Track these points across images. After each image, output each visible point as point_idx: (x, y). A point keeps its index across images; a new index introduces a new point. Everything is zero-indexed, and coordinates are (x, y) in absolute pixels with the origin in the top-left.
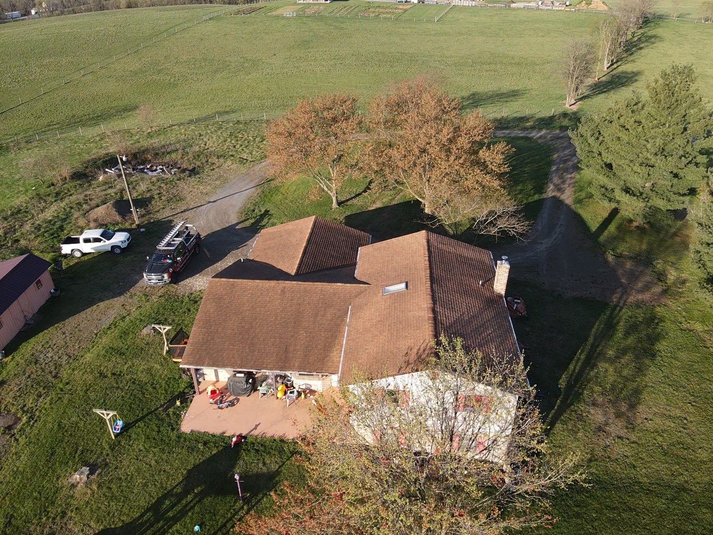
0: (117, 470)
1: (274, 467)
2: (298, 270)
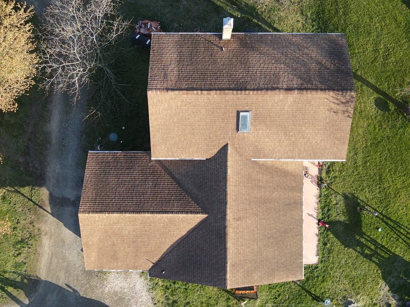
0: (347, 289)
1: (339, 197)
2: (198, 213)
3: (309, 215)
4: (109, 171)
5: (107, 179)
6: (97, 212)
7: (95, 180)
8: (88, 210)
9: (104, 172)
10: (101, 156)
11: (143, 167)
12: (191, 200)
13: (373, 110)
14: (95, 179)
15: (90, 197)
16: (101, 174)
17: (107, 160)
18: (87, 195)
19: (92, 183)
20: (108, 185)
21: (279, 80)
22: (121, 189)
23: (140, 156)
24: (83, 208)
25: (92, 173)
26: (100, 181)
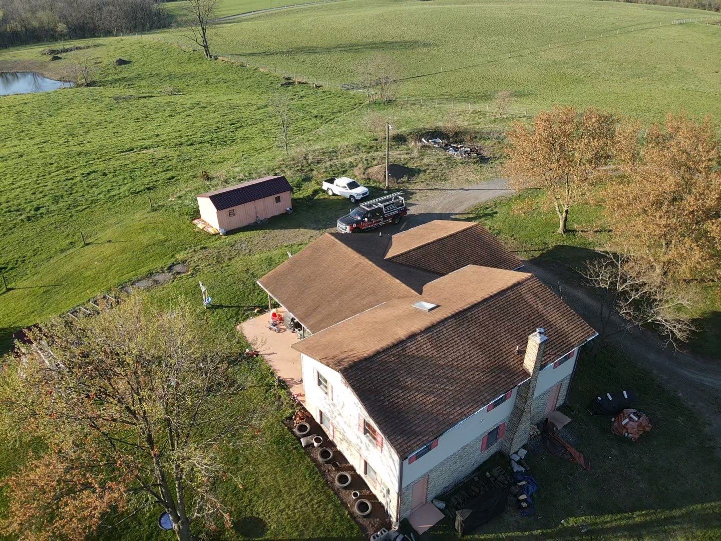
2: (393, 257)
3: (273, 353)
12: (407, 264)
13: (260, 509)
20: (481, 248)
21: (430, 343)
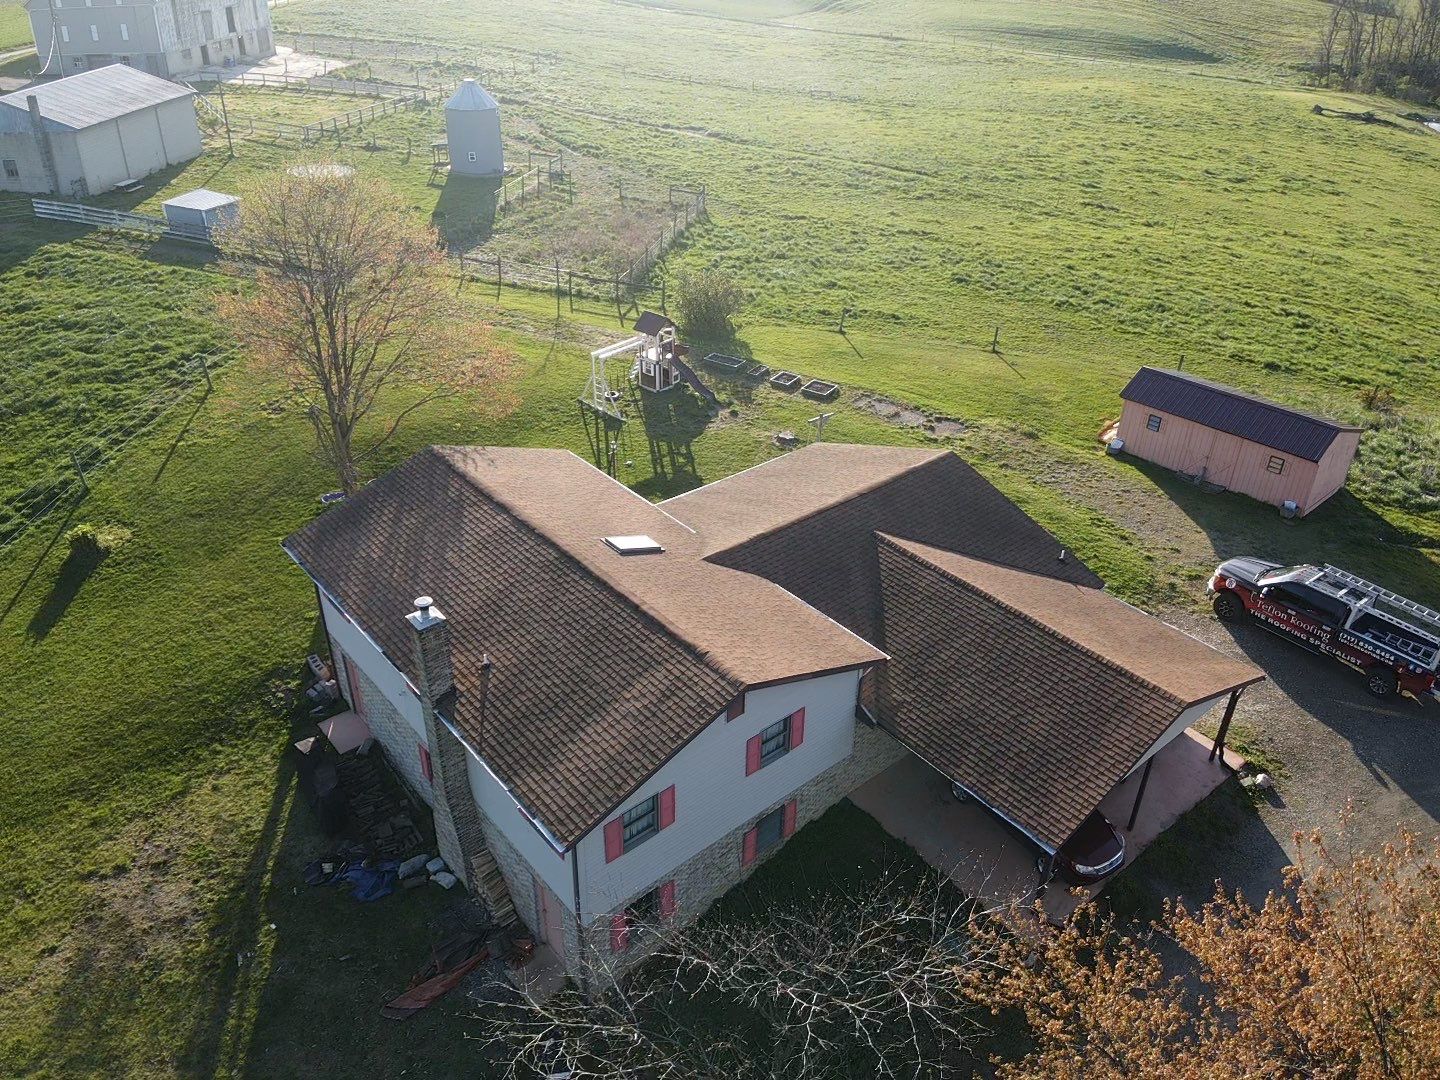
4: (1030, 753)
5: (1050, 737)
6: (1132, 678)
7: (1085, 755)
8: (1153, 696)
9: (1044, 762)
10: (1024, 809)
11: (930, 704)
12: (882, 573)
14: (1087, 760)
15: (1130, 723)
16: (1059, 761)
17: (1016, 788)
18: (1134, 732)
19: (1101, 755)
20: (1057, 720)
22: (1029, 691)
23: (915, 736)
24: (1168, 710)
25: (1082, 780)
26: (1075, 745)
